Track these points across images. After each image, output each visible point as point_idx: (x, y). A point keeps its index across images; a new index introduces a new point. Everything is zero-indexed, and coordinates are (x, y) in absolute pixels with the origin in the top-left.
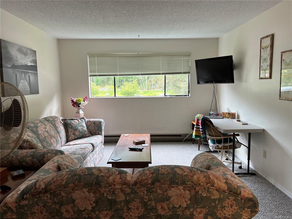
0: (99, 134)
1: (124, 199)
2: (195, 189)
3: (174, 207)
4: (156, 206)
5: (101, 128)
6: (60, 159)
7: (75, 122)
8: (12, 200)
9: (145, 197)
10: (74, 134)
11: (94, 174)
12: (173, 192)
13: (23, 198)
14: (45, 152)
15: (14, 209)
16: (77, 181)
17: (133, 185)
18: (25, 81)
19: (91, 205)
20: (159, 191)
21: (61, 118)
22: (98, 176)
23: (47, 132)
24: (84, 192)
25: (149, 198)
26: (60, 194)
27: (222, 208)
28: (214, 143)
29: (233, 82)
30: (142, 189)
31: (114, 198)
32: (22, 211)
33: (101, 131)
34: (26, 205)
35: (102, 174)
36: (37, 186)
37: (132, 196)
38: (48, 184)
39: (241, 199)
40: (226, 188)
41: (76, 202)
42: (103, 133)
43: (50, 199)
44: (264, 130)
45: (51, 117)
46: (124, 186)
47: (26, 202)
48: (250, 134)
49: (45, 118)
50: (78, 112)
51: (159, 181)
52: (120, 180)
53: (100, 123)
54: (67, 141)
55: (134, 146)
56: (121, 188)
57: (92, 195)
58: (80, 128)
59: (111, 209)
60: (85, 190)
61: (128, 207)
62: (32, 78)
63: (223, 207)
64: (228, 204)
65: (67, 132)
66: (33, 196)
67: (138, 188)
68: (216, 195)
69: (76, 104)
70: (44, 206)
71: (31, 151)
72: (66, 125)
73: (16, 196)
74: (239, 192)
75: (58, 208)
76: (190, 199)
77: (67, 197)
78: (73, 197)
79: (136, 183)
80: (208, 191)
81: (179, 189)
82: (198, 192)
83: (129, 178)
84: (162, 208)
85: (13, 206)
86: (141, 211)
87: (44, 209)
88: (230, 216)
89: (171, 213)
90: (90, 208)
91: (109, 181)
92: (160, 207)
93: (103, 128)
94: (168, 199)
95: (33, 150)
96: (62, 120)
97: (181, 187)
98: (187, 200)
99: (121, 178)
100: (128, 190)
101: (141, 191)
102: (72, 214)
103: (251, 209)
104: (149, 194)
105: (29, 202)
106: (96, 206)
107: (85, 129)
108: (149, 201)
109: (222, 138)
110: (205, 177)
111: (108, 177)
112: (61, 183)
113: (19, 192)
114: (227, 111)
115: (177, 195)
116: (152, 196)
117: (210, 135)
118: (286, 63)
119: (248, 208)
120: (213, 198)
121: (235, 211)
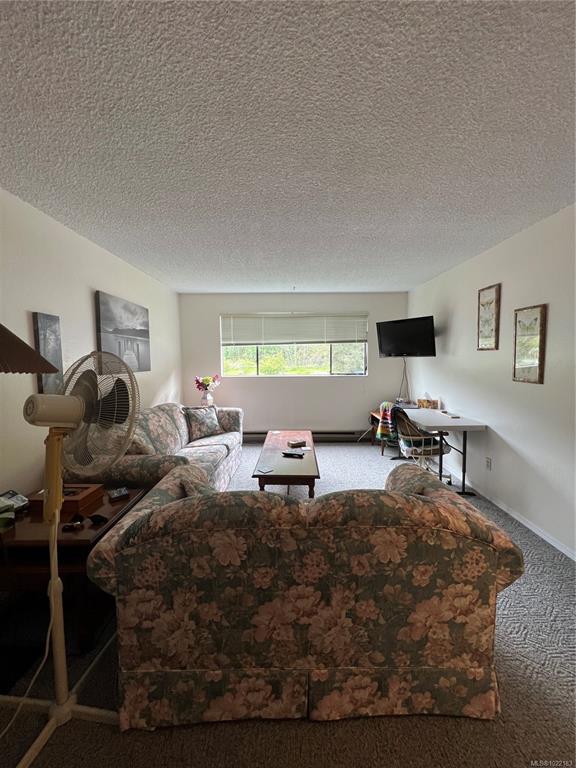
0: (235, 430)
1: (296, 548)
2: (416, 532)
3: (379, 563)
4: (349, 560)
5: (238, 421)
6: (184, 473)
7: (201, 413)
8: (109, 547)
9: (331, 545)
10: (200, 430)
11: (246, 505)
12: (378, 537)
13: (127, 543)
14: (159, 460)
15: (113, 562)
16: (217, 517)
17: (310, 525)
18: (132, 352)
19: (240, 557)
20: (355, 536)
21: (182, 406)
22: (252, 508)
23: (162, 427)
24: (228, 536)
25: (337, 547)
26: (189, 538)
27: (461, 565)
28: (410, 446)
29: (435, 355)
30: (326, 531)
31: (278, 546)
32: (126, 565)
33: (239, 427)
34: (132, 556)
35: (258, 505)
36: (151, 523)
37: (310, 542)
38: (169, 521)
39: (494, 550)
40: (469, 530)
41: (215, 551)
42: (241, 429)
43: (172, 545)
44: (487, 427)
45: (167, 405)
46: (295, 527)
47: (133, 550)
48: (465, 433)
49: (159, 407)
50: (205, 398)
51: (355, 519)
52: (290, 516)
53: (237, 413)
54: (190, 440)
55: (289, 451)
56: (290, 530)
57: (242, 540)
58: (208, 421)
59: (272, 565)
60: (230, 532)
61: (301, 561)
62: (141, 348)
63: (463, 564)
64: (472, 558)
65: (189, 426)
66: (145, 540)
67: (320, 530)
68: (451, 543)
69: (202, 386)
70: (161, 558)
71: (138, 457)
72: (189, 417)
73: (116, 538)
74: (490, 539)
75: (184, 561)
76: (407, 550)
77: (201, 543)
78: (211, 544)
79: (315, 522)
80: (439, 537)
81: (389, 533)
82: (421, 537)
83: (303, 512)
84: (360, 563)
85: (110, 557)
86: (323, 569)
87: (163, 563)
88: (475, 580)
89: (374, 573)
90: (238, 562)
91: (271, 518)
92: (356, 563)
93: (241, 422)
94: (370, 548)
95: (142, 456)
96: (183, 409)
97: (392, 530)
98: (401, 551)
99: (290, 513)
100: (303, 534)
101: (324, 535)
102: (209, 571)
103: (511, 567)
104: (337, 540)
105: (138, 549)
106: (248, 559)
107: (216, 422)
108: (338, 551)
109: (423, 438)
110: (432, 511)
111: (269, 511)
112: (191, 519)
113: (122, 532)
114: (425, 398)
115: (385, 542)
116: (342, 543)
117: (403, 434)
118: (524, 325)
119: (506, 566)
120: (446, 548)
121: (483, 571)
